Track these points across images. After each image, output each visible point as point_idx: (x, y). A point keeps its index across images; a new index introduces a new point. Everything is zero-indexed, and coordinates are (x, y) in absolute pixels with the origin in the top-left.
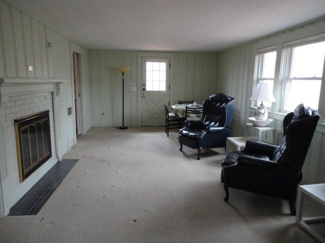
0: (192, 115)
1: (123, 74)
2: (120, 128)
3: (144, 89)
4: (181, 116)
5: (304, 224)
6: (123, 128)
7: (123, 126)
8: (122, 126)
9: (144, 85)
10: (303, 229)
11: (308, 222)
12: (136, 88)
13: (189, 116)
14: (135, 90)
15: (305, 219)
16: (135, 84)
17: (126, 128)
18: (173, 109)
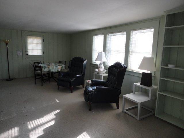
1: (7, 44)
3: (27, 54)
5: (126, 111)
6: (9, 79)
9: (27, 52)
10: (126, 113)
11: (127, 110)
14: (21, 55)
15: (126, 109)
16: (21, 51)
17: (12, 80)
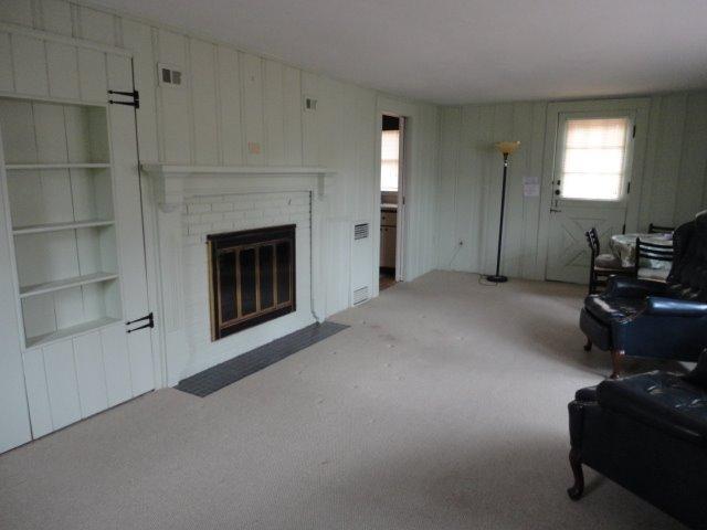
0: (656, 264)
1: (506, 155)
2: (490, 279)
3: (558, 192)
4: (627, 264)
6: (498, 279)
7: (497, 275)
8: (494, 273)
9: (559, 183)
12: (537, 188)
13: (648, 266)
14: (537, 193)
16: (536, 179)
17: (504, 279)
18: (611, 245)
